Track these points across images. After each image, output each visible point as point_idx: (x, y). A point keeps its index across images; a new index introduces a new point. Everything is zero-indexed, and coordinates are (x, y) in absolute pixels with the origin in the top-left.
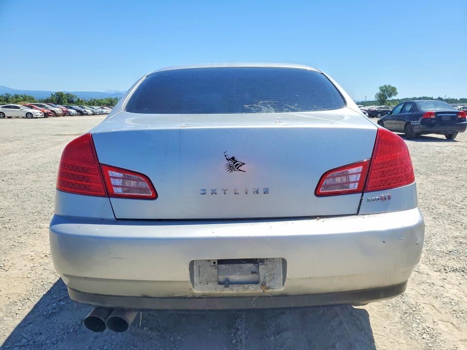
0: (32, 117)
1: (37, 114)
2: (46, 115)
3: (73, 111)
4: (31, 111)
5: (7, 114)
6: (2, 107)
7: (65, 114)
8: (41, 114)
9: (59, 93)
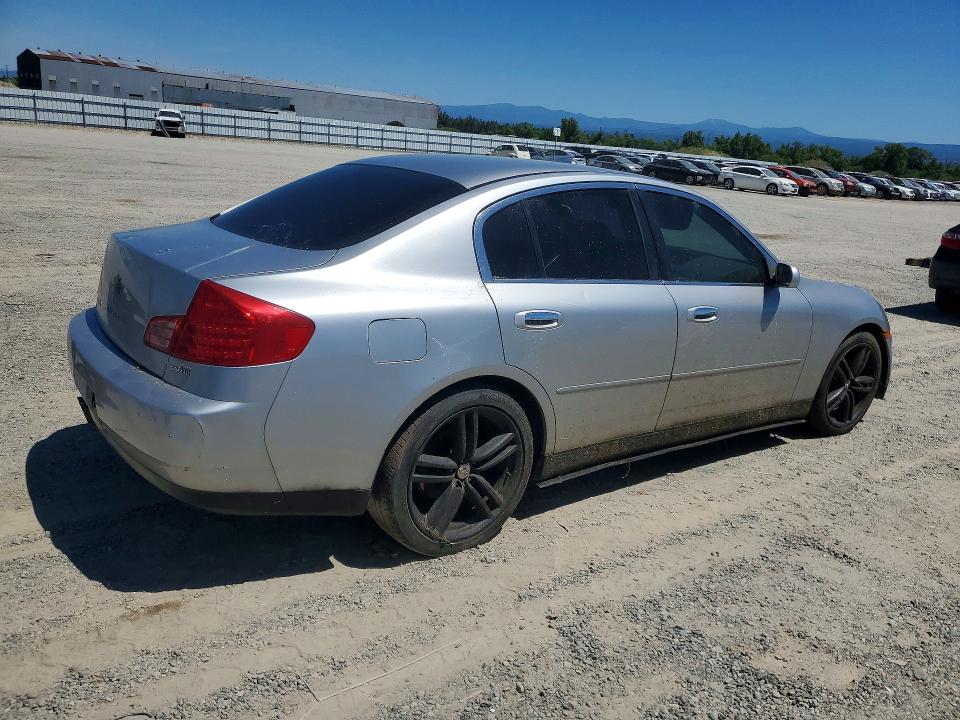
0: (776, 193)
1: (785, 187)
2: (804, 192)
3: (868, 188)
4: (777, 180)
5: (738, 183)
6: (734, 170)
7: (849, 192)
8: (793, 189)
9: (894, 145)
